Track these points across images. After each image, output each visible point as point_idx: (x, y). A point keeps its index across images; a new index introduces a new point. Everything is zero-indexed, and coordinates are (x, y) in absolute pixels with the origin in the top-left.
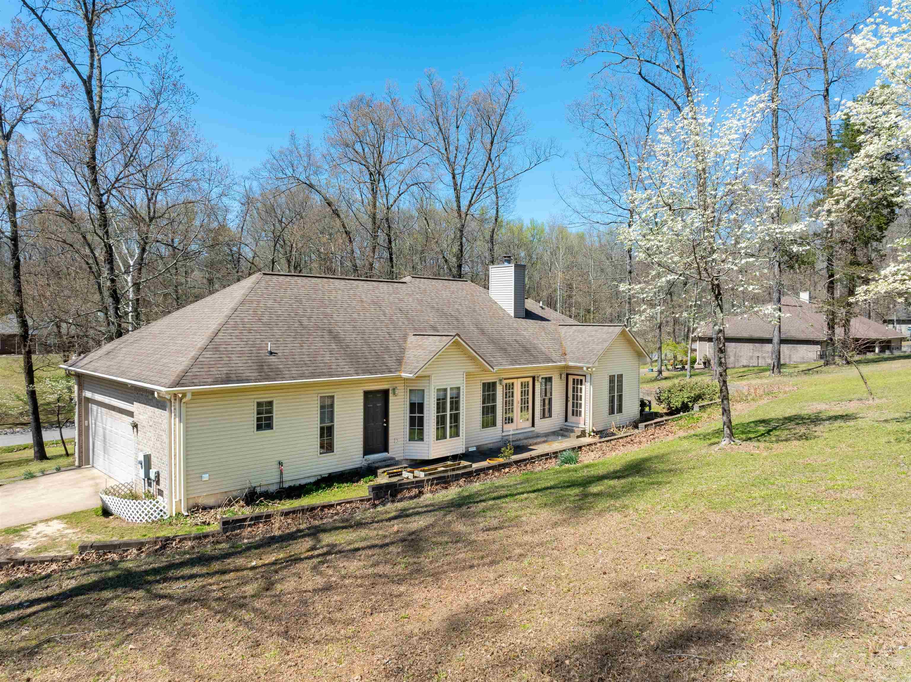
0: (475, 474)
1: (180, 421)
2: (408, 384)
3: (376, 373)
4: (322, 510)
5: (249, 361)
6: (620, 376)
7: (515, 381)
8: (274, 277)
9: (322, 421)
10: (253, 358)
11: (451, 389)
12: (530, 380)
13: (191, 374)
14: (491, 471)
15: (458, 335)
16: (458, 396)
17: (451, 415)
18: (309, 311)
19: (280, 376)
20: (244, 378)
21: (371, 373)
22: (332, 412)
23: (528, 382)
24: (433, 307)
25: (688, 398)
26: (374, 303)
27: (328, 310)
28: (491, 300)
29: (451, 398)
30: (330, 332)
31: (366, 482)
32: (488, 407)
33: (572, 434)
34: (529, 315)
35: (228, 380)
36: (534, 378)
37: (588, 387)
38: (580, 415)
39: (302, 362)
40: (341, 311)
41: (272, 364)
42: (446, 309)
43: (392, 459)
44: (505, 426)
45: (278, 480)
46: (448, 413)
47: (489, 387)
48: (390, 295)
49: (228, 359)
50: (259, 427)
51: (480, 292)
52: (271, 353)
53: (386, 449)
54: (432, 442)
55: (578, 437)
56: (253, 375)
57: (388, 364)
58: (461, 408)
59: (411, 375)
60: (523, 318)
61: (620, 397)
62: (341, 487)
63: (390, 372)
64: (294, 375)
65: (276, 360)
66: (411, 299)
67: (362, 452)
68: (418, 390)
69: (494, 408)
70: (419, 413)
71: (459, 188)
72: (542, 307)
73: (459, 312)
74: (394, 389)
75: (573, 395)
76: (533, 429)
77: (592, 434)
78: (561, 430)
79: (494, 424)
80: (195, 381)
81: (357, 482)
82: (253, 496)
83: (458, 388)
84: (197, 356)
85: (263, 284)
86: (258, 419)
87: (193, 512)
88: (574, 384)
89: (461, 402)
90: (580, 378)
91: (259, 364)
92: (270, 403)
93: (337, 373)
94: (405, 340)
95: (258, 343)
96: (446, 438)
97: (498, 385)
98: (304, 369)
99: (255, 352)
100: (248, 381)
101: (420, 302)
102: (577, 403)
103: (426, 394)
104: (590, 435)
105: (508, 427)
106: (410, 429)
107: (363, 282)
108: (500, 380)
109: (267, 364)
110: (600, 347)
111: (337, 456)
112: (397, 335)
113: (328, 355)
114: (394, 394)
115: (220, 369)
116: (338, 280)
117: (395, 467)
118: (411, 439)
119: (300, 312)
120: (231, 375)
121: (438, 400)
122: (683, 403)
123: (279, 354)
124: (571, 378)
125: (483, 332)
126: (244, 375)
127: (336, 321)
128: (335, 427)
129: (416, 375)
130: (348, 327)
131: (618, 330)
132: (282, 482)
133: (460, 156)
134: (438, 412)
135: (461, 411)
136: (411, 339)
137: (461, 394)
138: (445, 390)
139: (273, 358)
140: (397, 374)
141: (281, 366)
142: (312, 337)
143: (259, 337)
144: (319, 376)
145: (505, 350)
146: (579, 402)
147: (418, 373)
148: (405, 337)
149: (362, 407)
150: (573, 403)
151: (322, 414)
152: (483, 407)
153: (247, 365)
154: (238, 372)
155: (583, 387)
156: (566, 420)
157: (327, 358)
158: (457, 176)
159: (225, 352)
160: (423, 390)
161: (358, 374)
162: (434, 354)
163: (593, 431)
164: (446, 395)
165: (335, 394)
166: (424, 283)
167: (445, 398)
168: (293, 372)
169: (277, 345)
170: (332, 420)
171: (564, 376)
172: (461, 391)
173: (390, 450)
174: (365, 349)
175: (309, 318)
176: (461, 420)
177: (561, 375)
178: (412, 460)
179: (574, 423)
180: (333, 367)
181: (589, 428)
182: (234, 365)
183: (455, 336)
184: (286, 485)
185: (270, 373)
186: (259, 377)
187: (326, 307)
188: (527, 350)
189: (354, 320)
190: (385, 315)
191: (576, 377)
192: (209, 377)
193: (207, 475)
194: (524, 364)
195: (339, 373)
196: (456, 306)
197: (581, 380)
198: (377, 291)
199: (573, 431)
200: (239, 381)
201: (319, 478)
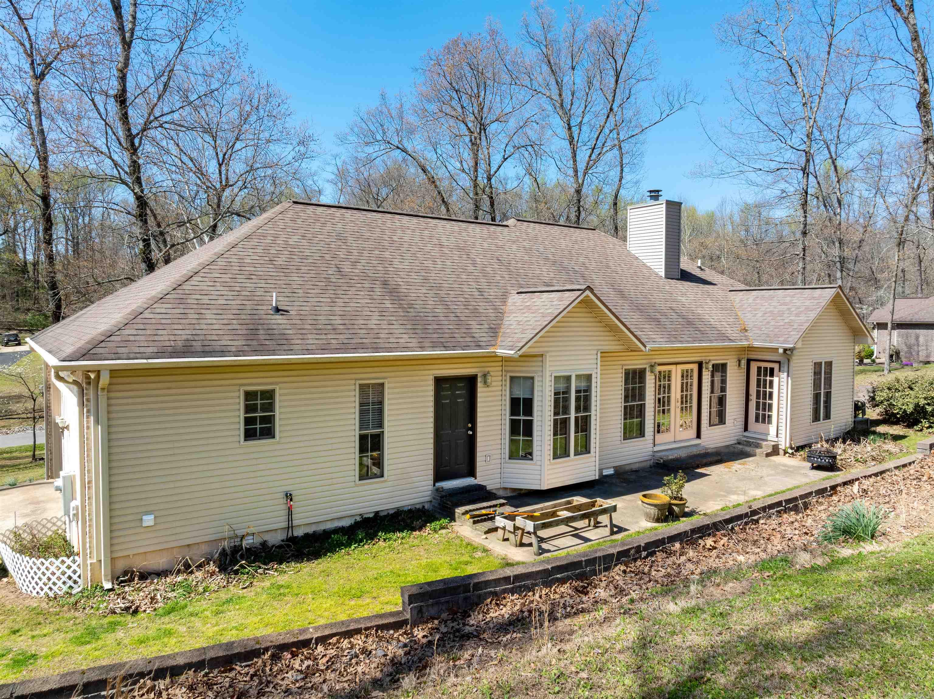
0: (644, 554)
1: (97, 422)
2: (507, 368)
3: (454, 348)
4: (276, 658)
5: (235, 322)
6: (829, 364)
7: (672, 368)
8: (311, 208)
9: (363, 424)
10: (244, 317)
11: (578, 377)
12: (695, 367)
13: (118, 339)
14: (677, 545)
15: (589, 288)
16: (588, 390)
17: (577, 418)
18: (355, 252)
19: (285, 347)
20: (218, 348)
21: (446, 348)
22: (381, 412)
23: (692, 370)
24: (547, 259)
25: (925, 398)
26: (459, 249)
27: (387, 254)
28: (629, 254)
29: (577, 391)
30: (385, 283)
31: (435, 531)
32: (632, 407)
33: (758, 451)
34: (686, 276)
35: (187, 351)
36: (700, 365)
37: (785, 380)
38: (770, 422)
39: (329, 327)
40: (407, 256)
41: (275, 327)
42: (566, 263)
43: (481, 488)
44: (658, 436)
45: (285, 525)
46: (573, 415)
47: (634, 378)
48: (484, 240)
49: (197, 316)
50: (250, 435)
51: (614, 245)
52: (277, 310)
53: (472, 473)
54: (547, 462)
55: (768, 455)
56: (236, 343)
57: (474, 335)
58: (593, 408)
59: (512, 352)
60: (678, 279)
61: (828, 395)
62: (390, 539)
63: (479, 347)
64: (309, 347)
65: (285, 322)
66: (514, 247)
67: (431, 477)
68: (525, 378)
69: (641, 409)
70: (525, 414)
71: (575, 143)
72: (700, 268)
73: (587, 268)
74: (485, 376)
75: (758, 392)
76: (698, 441)
77: (790, 451)
78: (739, 443)
79: (642, 434)
80: (120, 350)
81: (420, 529)
82: (237, 552)
83: (589, 378)
84: (141, 310)
85: (290, 215)
86: (248, 421)
87: (122, 582)
88: (759, 374)
89: (593, 399)
90: (769, 365)
91: (251, 327)
92: (269, 395)
93: (387, 345)
94: (504, 302)
95: (259, 294)
96: (569, 456)
97: (648, 373)
98: (329, 336)
99: (248, 307)
100: (223, 353)
101: (528, 251)
102: (764, 404)
103: (536, 384)
104: (785, 453)
105: (660, 438)
106: (511, 441)
107: (445, 222)
108: (652, 366)
109: (265, 327)
110: (803, 318)
111: (390, 483)
112: (492, 292)
113: (376, 316)
114: (485, 382)
115: (176, 332)
116: (407, 218)
117: (485, 504)
118: (513, 456)
119: (342, 254)
120: (194, 343)
121: (555, 394)
122: (917, 405)
123: (292, 313)
124: (754, 367)
125: (621, 294)
126: (219, 343)
127: (397, 270)
128: (386, 435)
129: (520, 353)
130: (415, 278)
131: (829, 294)
132: (290, 527)
133: (576, 103)
134: (556, 414)
135: (593, 413)
136: (514, 299)
137: (594, 385)
138: (568, 379)
139: (279, 319)
140: (492, 350)
141: (290, 332)
142: (354, 289)
143: (263, 285)
144: (355, 350)
145: (658, 321)
146: (768, 401)
147: (523, 350)
148: (504, 297)
149: (432, 404)
150: (758, 404)
151: (363, 413)
152: (625, 407)
153: (230, 327)
154: (209, 338)
155: (776, 380)
156: (746, 429)
157: (373, 322)
158: (573, 129)
159: (195, 306)
160: (532, 378)
161: (422, 348)
162: (550, 319)
163: (792, 448)
164: (569, 388)
165: (386, 381)
166: (534, 229)
167: (567, 391)
168: (311, 342)
169: (292, 299)
170: (381, 425)
171: (744, 363)
172: (594, 380)
173: (478, 474)
174: (440, 310)
175: (355, 263)
176: (593, 427)
177: (739, 361)
178: (514, 490)
179: (761, 434)
180: (382, 336)
181: (784, 443)
182: (205, 327)
183: (584, 290)
184: (299, 532)
185: (267, 342)
186: (246, 348)
187: (385, 249)
188: (690, 323)
189: (427, 270)
190: (474, 264)
191: (763, 365)
192: (151, 344)
193: (152, 517)
194: (688, 342)
195: (391, 345)
196: (581, 260)
197: (772, 370)
198: (464, 234)
199: (758, 446)
200: (205, 354)
201: (358, 519)
